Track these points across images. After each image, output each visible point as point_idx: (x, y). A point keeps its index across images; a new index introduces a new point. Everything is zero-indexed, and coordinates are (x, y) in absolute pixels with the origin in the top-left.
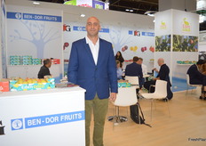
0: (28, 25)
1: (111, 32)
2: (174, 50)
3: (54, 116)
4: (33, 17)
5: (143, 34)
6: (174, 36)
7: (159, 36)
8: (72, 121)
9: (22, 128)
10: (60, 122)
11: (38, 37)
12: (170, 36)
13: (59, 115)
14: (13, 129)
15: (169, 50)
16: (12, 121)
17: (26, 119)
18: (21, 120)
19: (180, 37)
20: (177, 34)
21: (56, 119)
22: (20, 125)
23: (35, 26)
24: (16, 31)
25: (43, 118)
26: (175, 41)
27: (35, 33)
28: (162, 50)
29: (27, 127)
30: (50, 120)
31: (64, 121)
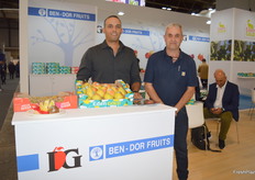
0: (54, 23)
1: (152, 35)
2: (235, 59)
3: (139, 141)
4: (61, 14)
5: (191, 38)
6: (236, 42)
7: (216, 41)
8: (160, 147)
9: (102, 158)
10: (146, 149)
11: (66, 40)
12: (230, 41)
13: (145, 141)
14: (91, 159)
15: (229, 59)
16: (91, 148)
17: (108, 146)
18: (102, 147)
19: (243, 43)
20: (239, 39)
21: (142, 145)
22: (100, 154)
23: (62, 25)
24: (39, 31)
25: (127, 144)
26: (237, 48)
27: (63, 35)
28: (219, 59)
29: (108, 156)
30: (135, 147)
31: (151, 149)
